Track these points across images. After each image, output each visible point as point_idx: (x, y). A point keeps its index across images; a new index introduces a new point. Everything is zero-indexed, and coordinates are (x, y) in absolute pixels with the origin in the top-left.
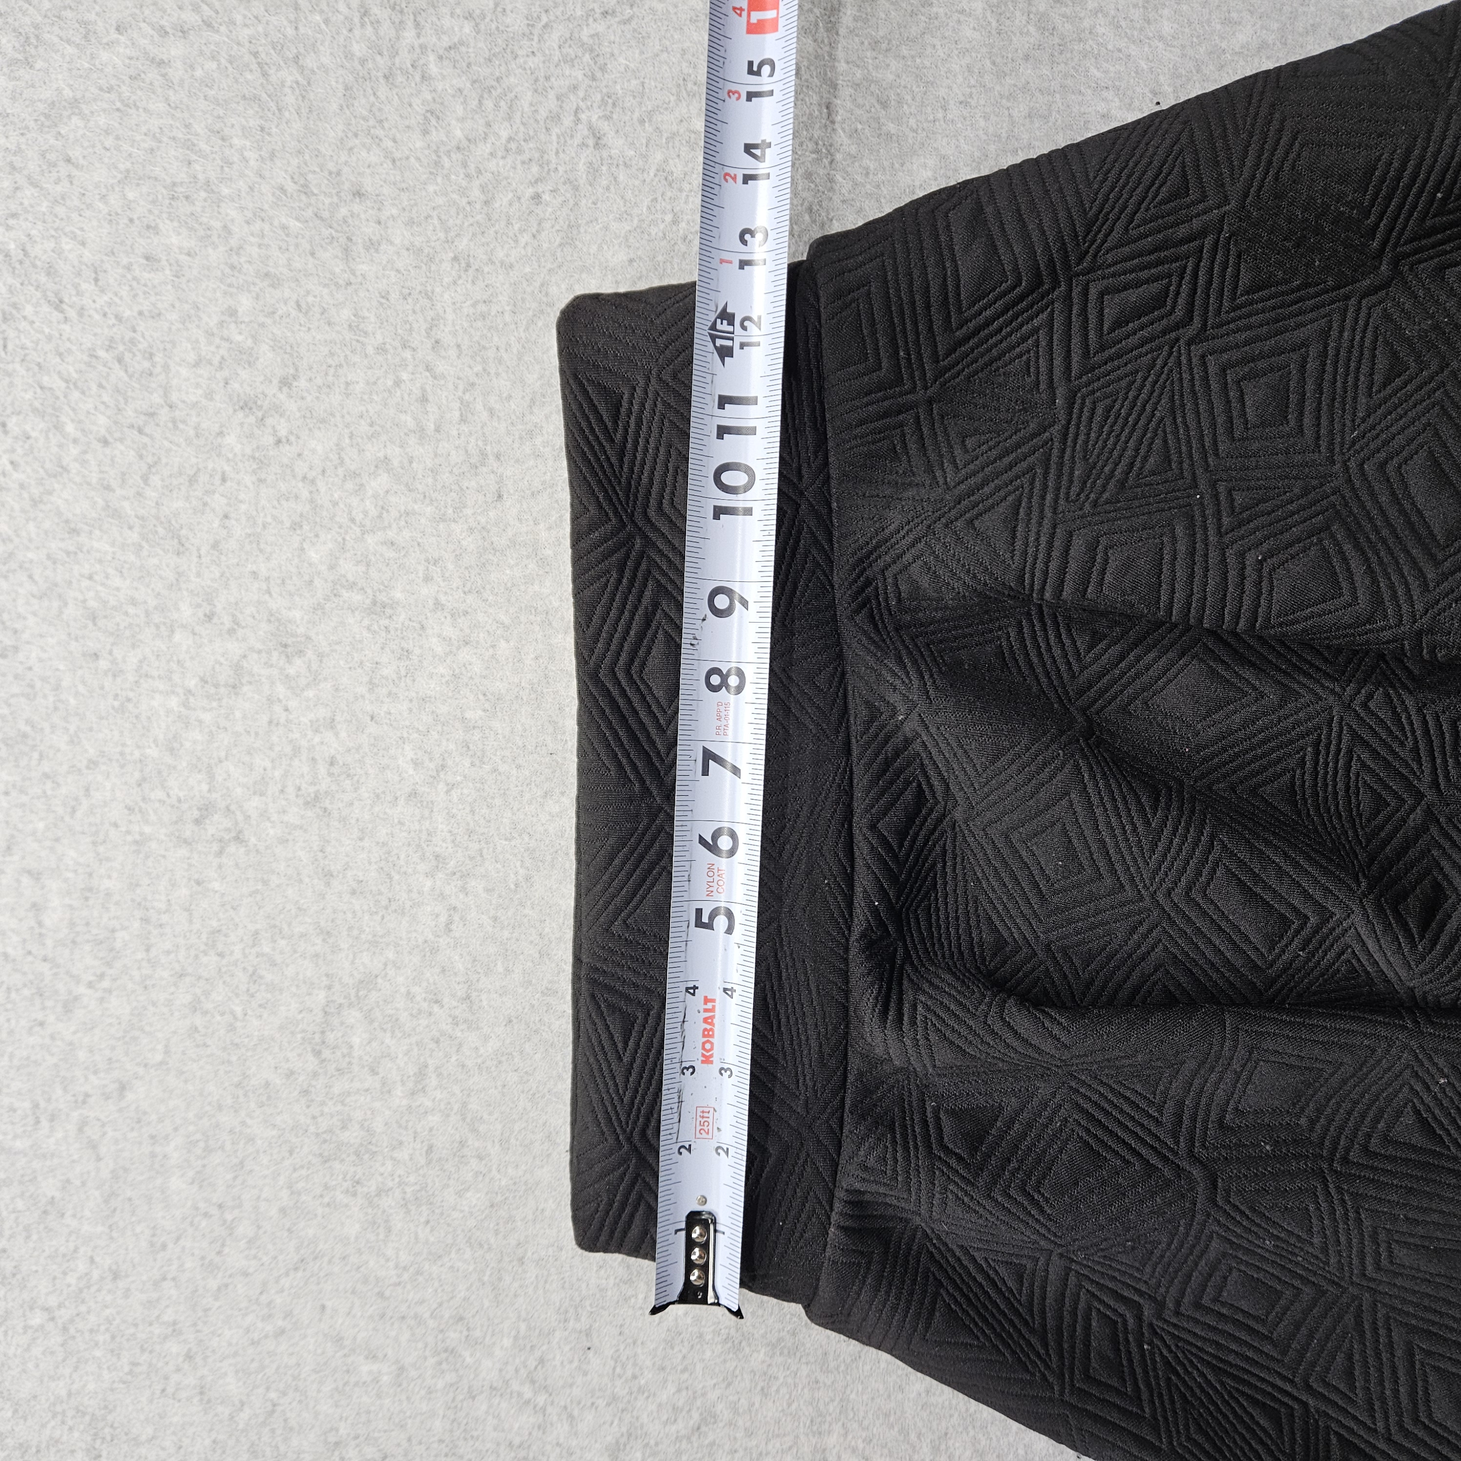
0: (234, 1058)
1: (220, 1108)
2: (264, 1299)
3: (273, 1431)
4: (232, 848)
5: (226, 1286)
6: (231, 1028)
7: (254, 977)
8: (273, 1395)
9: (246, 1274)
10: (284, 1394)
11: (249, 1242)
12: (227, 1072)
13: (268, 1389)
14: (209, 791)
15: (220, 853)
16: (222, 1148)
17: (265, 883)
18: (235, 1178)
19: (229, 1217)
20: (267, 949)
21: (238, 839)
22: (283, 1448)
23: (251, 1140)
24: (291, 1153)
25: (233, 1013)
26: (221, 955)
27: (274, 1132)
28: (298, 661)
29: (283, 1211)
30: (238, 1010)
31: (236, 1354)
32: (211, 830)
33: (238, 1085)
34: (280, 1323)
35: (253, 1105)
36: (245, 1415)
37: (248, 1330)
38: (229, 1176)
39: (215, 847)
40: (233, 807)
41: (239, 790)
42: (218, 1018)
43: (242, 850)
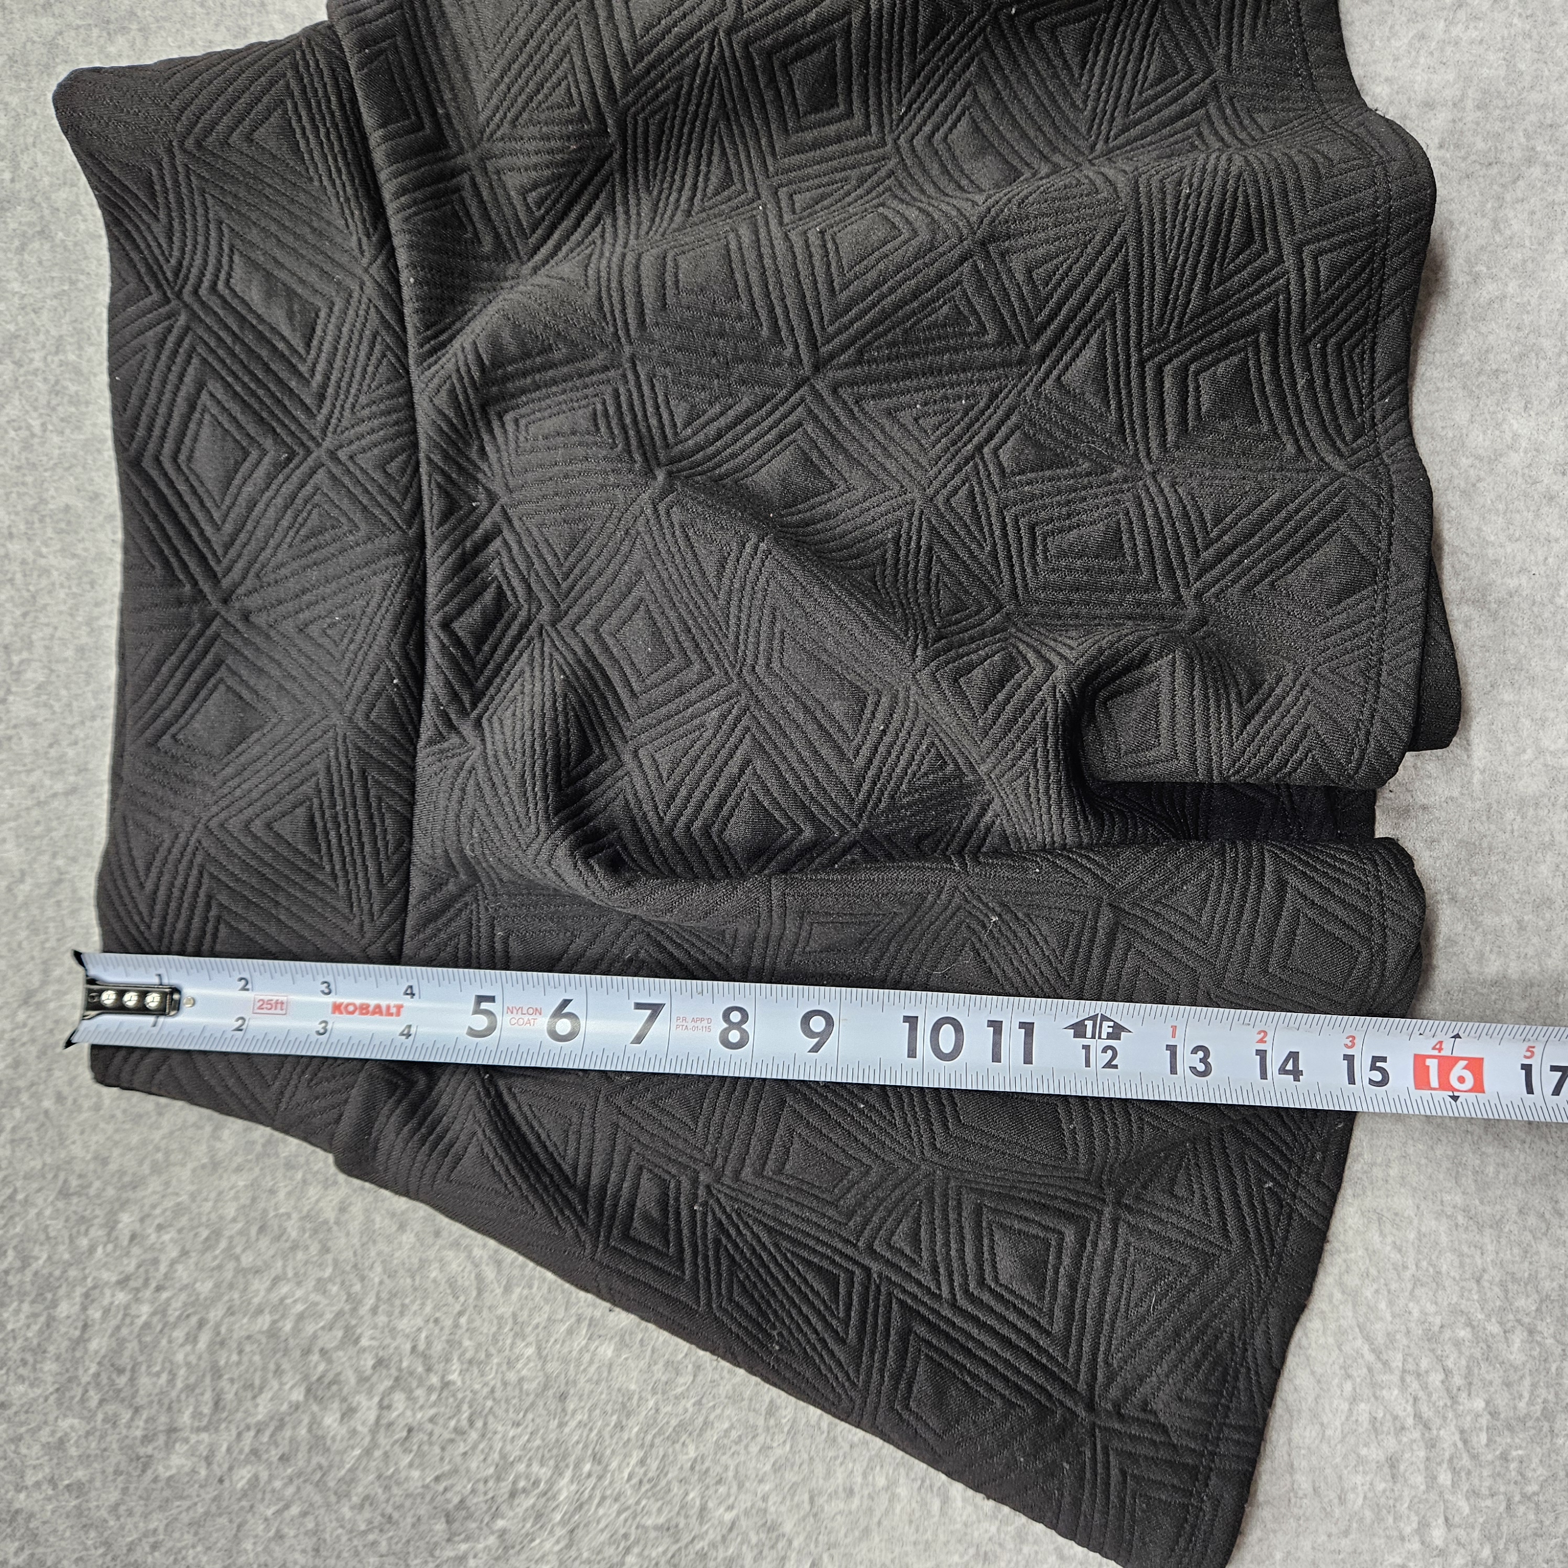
0: (29, 479)
1: (11, 536)
2: (53, 752)
3: (58, 903)
4: (36, 245)
5: (9, 738)
6: (27, 446)
7: (56, 390)
8: (60, 862)
9: (33, 724)
10: (74, 860)
11: (39, 687)
12: (19, 495)
13: (54, 855)
14: (13, 181)
15: (22, 249)
16: (11, 581)
17: (73, 283)
18: (25, 615)
19: (16, 659)
20: (72, 357)
21: (44, 233)
22: (69, 923)
23: (45, 571)
24: (92, 584)
25: (29, 427)
26: (18, 364)
27: (73, 562)
28: (120, 40)
29: (81, 650)
30: (36, 424)
31: (18, 817)
32: (12, 225)
33: (34, 509)
34: (72, 779)
35: (50, 533)
36: (24, 889)
37: (33, 789)
38: (18, 613)
39: (17, 243)
40: (38, 199)
41: (46, 179)
42: (12, 433)
43: (47, 246)
